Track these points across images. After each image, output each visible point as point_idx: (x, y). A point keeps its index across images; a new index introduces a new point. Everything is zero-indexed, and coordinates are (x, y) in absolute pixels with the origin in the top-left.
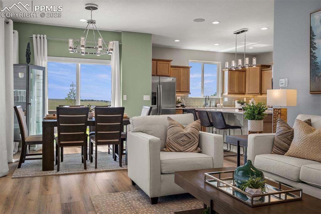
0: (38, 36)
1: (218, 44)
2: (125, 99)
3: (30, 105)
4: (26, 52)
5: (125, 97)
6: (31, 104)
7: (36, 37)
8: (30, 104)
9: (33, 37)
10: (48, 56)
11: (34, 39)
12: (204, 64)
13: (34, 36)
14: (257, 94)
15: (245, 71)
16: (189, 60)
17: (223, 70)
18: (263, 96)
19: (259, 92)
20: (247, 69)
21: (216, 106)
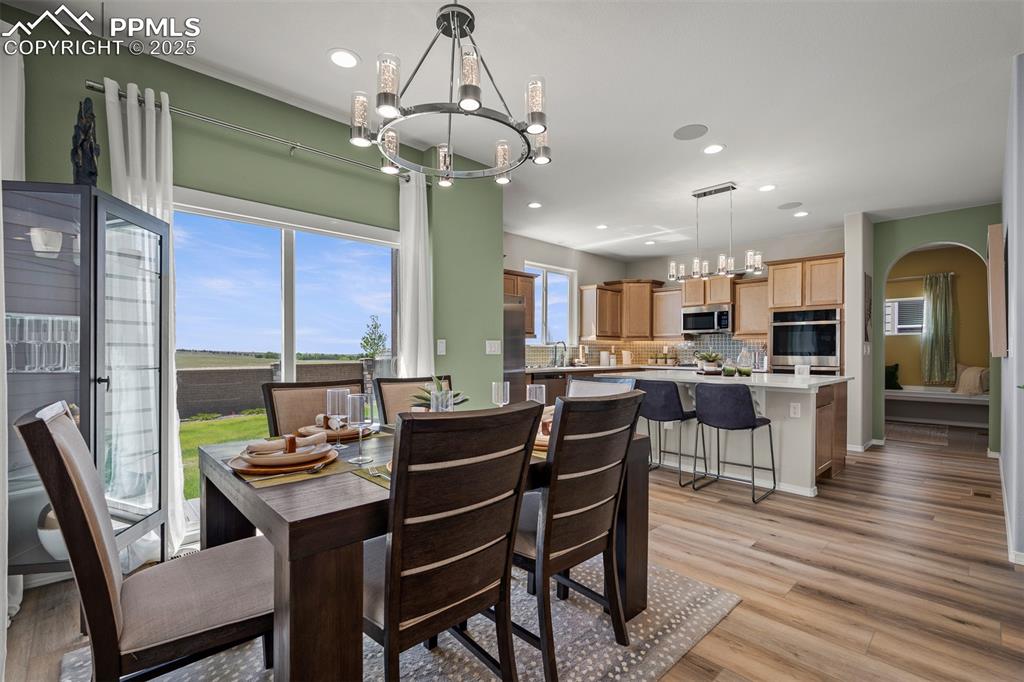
0: (133, 89)
1: (605, 227)
2: (442, 351)
3: (101, 387)
4: (75, 138)
5: (442, 344)
6: (107, 381)
7: (122, 96)
8: (101, 380)
9: (103, 91)
10: (174, 185)
11: (111, 97)
12: (549, 274)
13: (111, 86)
14: (645, 338)
15: (620, 291)
16: (526, 262)
17: (582, 288)
18: (656, 342)
19: (648, 335)
20: (625, 287)
21: (572, 364)
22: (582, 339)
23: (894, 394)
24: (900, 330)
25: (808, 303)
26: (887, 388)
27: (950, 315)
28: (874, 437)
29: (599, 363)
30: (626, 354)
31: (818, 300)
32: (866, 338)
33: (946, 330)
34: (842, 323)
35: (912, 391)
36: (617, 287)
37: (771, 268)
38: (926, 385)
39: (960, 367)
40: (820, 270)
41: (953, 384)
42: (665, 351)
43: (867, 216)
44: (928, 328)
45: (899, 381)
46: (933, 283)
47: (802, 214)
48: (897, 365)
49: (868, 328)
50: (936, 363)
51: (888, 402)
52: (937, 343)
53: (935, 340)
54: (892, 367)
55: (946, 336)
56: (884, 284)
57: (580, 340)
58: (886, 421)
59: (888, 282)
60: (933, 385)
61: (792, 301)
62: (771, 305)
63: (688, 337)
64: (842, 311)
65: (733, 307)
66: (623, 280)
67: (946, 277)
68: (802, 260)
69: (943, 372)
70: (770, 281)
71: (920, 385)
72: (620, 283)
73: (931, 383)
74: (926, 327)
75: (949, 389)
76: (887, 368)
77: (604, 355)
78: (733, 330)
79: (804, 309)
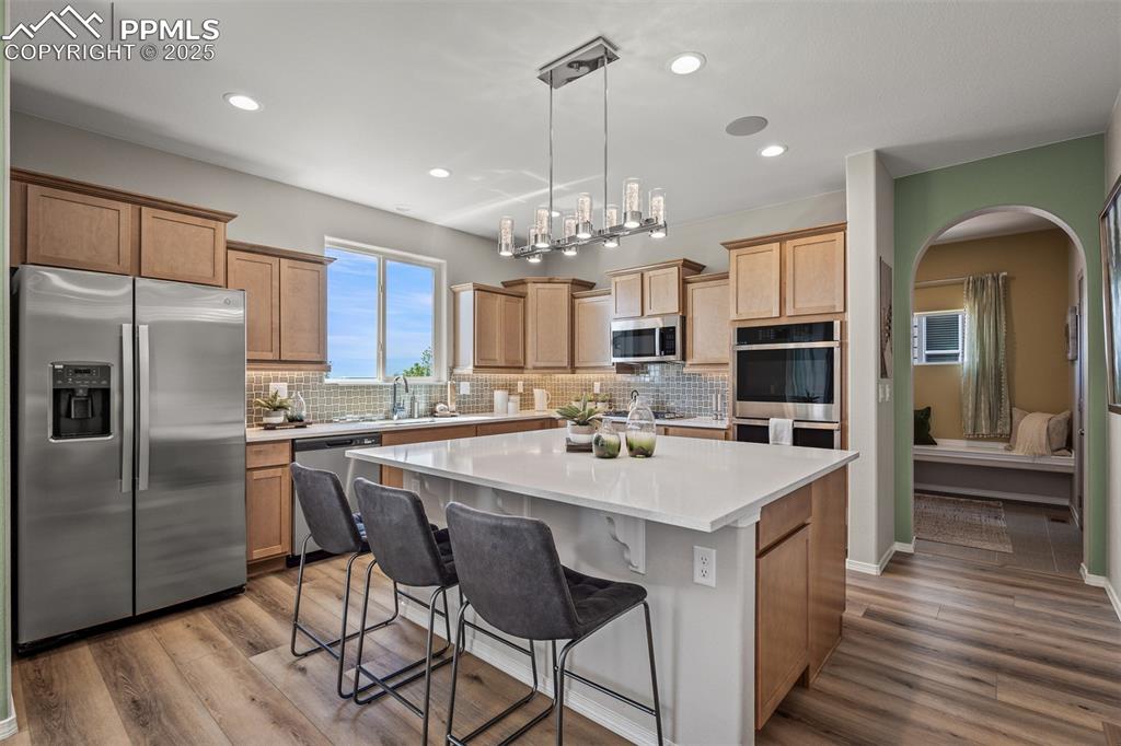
14: (561, 369)
15: (523, 296)
16: (327, 238)
17: (457, 288)
18: (580, 376)
19: (565, 364)
20: (531, 289)
21: (433, 413)
22: (457, 371)
23: (926, 452)
24: (929, 358)
25: (789, 311)
26: (915, 443)
27: (1002, 334)
28: (897, 540)
29: (491, 409)
30: (539, 395)
31: (806, 306)
32: (883, 373)
33: (996, 359)
34: (843, 345)
35: (951, 448)
36: (519, 289)
37: (734, 252)
38: (968, 439)
39: (1017, 413)
40: (807, 253)
41: (1008, 438)
42: (597, 390)
43: (882, 158)
44: (971, 355)
45: (931, 433)
46: (978, 287)
47: (773, 151)
48: (929, 408)
49: (886, 354)
50: (983, 406)
51: (917, 463)
52: (984, 377)
53: (981, 373)
54: (922, 411)
55: (997, 368)
56: (911, 289)
57: (451, 373)
58: (916, 491)
59: (916, 288)
60: (978, 439)
61: (765, 310)
62: (733, 316)
63: (622, 368)
64: (843, 325)
65: (684, 319)
66: (529, 278)
67: (995, 279)
68: (781, 239)
69: (993, 418)
70: (732, 276)
71: (961, 438)
72: (523, 282)
73: (976, 436)
74: (966, 353)
75: (1001, 446)
76: (916, 412)
77: (499, 396)
78: (684, 358)
79: (784, 321)
